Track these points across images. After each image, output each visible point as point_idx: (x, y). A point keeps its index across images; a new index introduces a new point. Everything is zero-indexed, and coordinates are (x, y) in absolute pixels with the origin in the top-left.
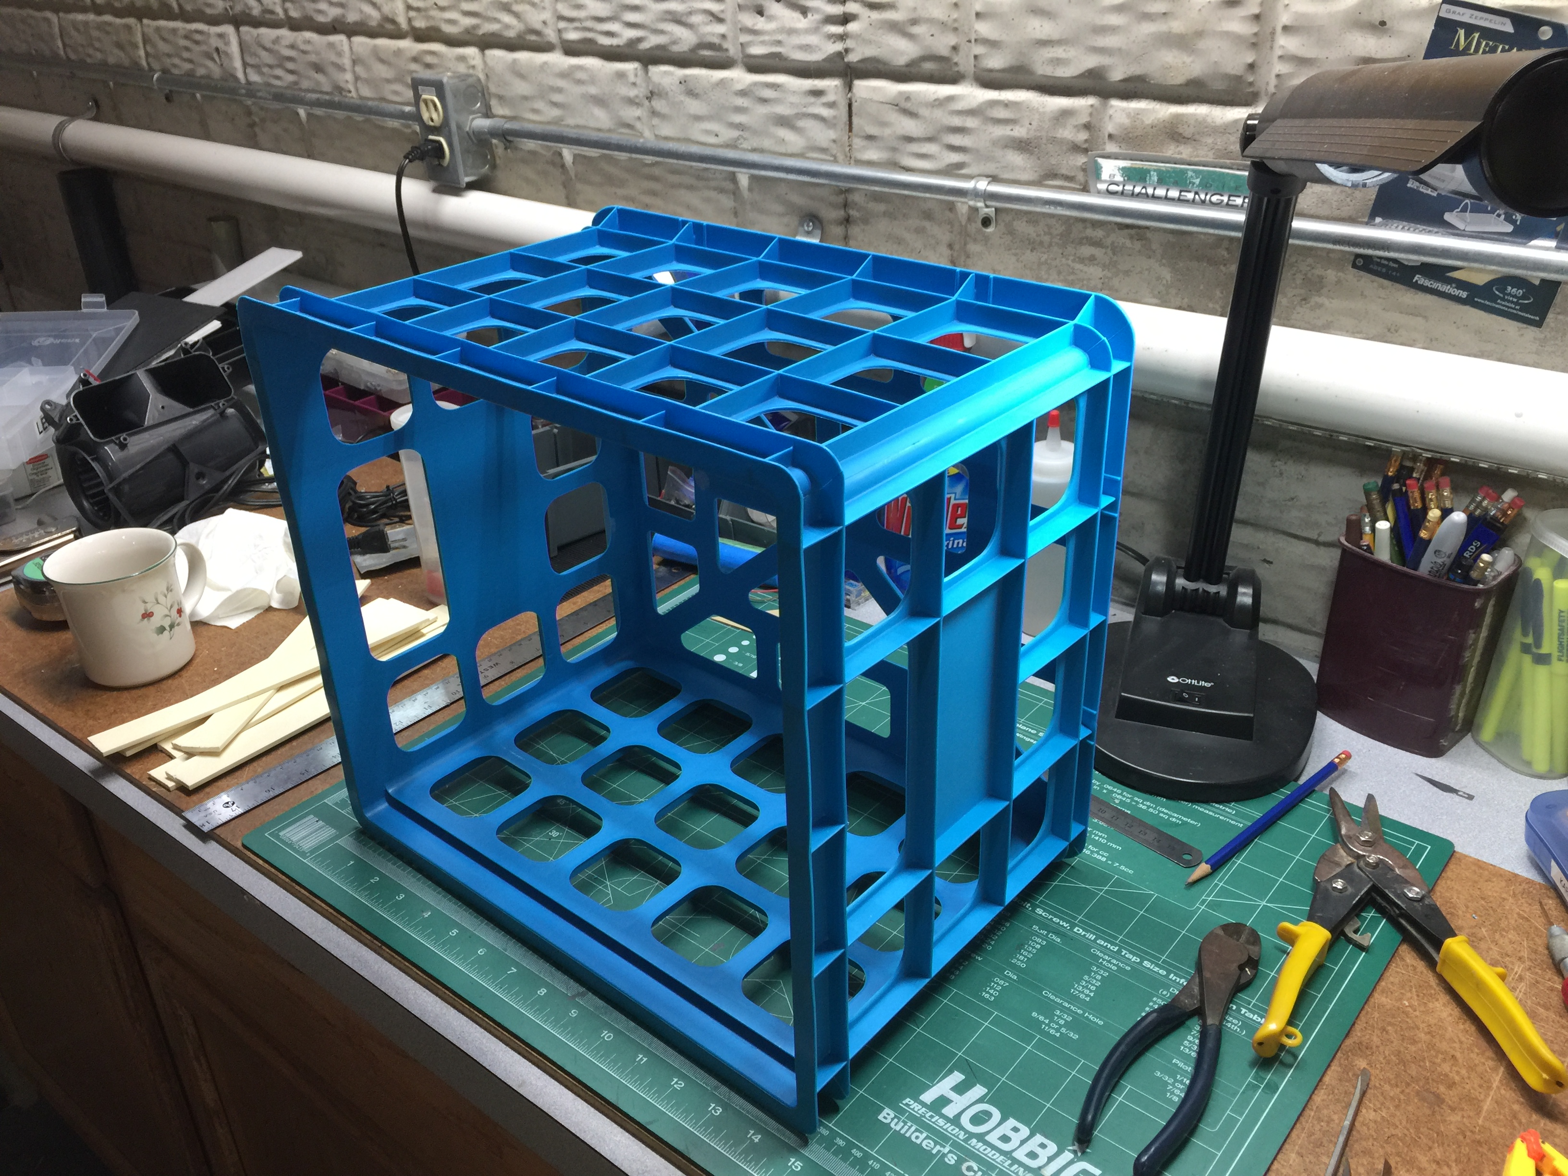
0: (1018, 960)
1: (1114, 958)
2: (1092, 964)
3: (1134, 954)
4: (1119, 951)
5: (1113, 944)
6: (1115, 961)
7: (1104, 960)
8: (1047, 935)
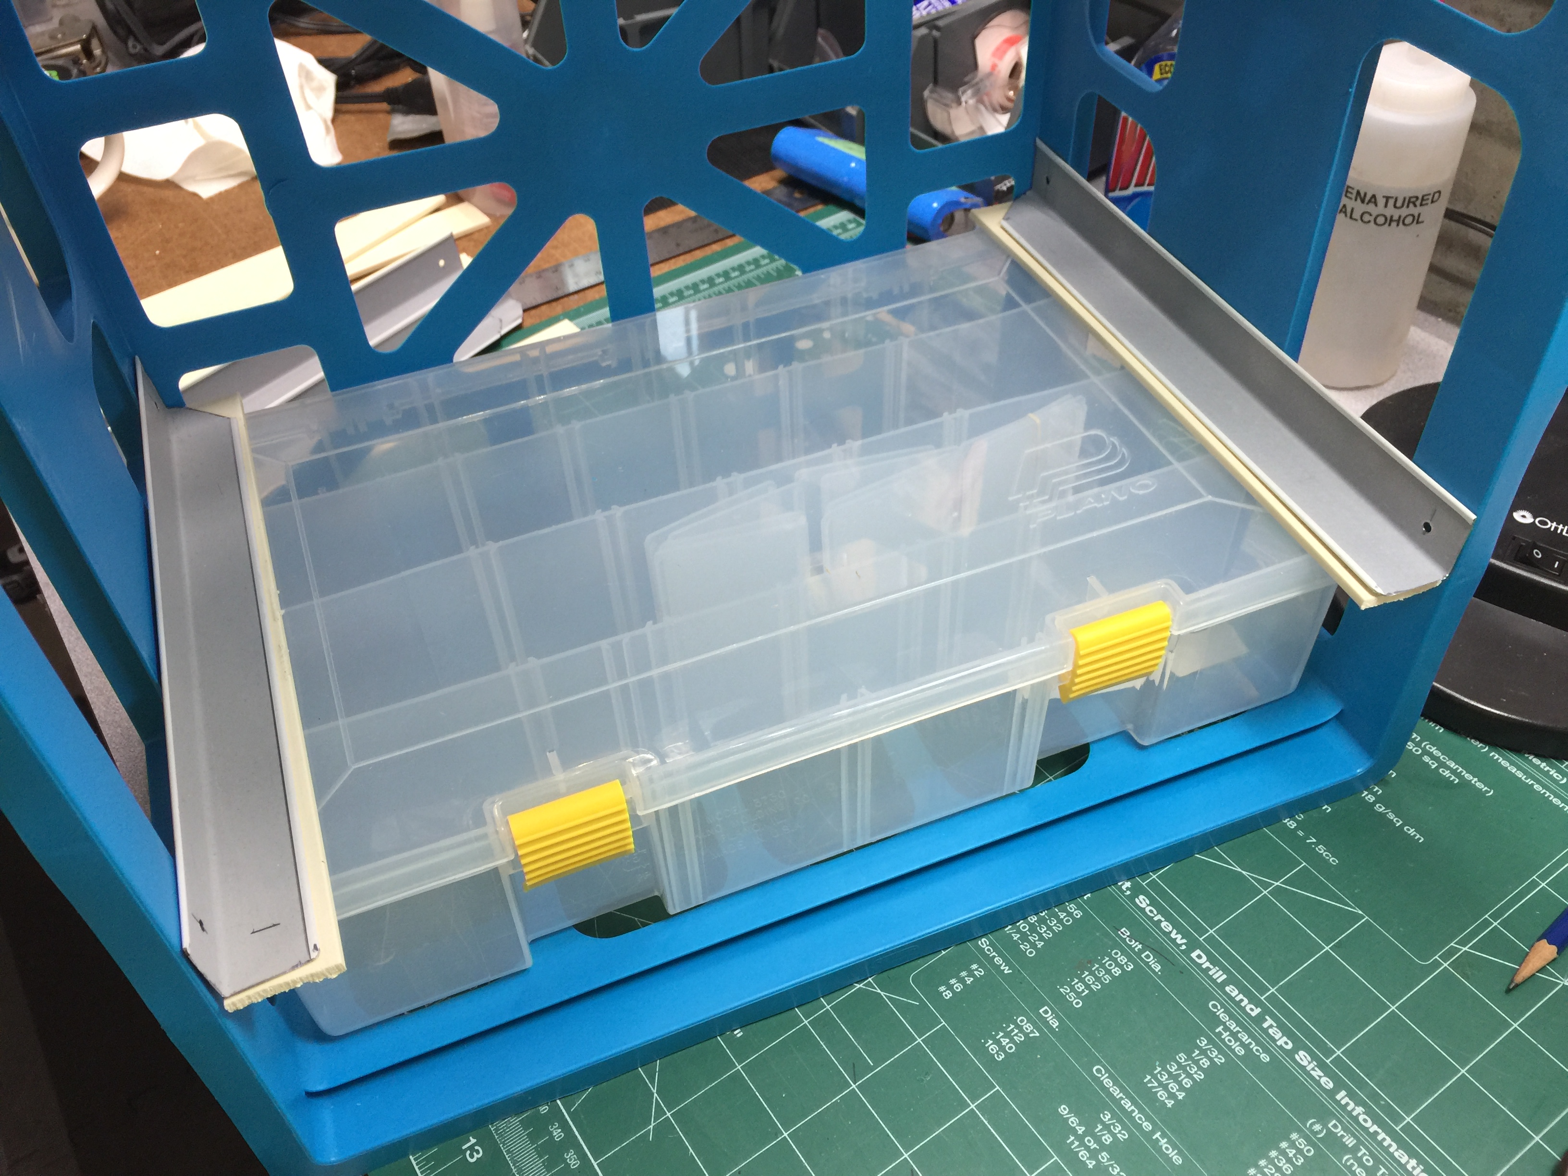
0: (1073, 989)
1: (1246, 1030)
2: (1201, 1033)
3: (1286, 1032)
4: (1260, 1019)
5: (1253, 1000)
6: (1245, 1038)
7: (1226, 1029)
8: (1141, 951)
